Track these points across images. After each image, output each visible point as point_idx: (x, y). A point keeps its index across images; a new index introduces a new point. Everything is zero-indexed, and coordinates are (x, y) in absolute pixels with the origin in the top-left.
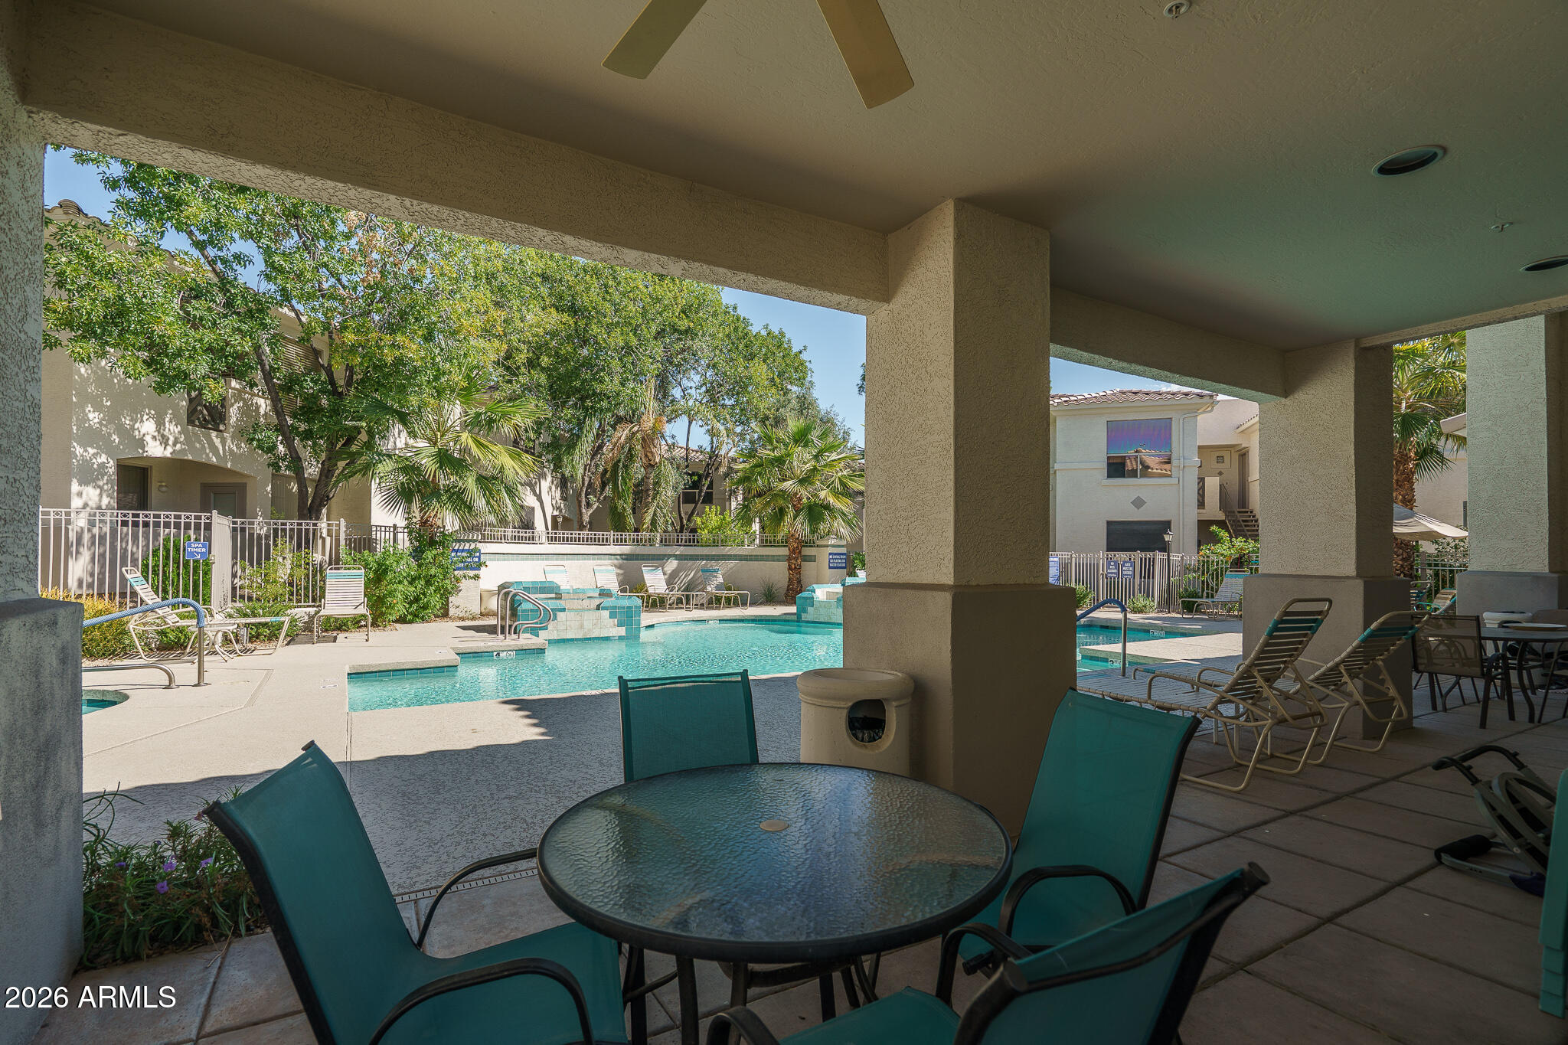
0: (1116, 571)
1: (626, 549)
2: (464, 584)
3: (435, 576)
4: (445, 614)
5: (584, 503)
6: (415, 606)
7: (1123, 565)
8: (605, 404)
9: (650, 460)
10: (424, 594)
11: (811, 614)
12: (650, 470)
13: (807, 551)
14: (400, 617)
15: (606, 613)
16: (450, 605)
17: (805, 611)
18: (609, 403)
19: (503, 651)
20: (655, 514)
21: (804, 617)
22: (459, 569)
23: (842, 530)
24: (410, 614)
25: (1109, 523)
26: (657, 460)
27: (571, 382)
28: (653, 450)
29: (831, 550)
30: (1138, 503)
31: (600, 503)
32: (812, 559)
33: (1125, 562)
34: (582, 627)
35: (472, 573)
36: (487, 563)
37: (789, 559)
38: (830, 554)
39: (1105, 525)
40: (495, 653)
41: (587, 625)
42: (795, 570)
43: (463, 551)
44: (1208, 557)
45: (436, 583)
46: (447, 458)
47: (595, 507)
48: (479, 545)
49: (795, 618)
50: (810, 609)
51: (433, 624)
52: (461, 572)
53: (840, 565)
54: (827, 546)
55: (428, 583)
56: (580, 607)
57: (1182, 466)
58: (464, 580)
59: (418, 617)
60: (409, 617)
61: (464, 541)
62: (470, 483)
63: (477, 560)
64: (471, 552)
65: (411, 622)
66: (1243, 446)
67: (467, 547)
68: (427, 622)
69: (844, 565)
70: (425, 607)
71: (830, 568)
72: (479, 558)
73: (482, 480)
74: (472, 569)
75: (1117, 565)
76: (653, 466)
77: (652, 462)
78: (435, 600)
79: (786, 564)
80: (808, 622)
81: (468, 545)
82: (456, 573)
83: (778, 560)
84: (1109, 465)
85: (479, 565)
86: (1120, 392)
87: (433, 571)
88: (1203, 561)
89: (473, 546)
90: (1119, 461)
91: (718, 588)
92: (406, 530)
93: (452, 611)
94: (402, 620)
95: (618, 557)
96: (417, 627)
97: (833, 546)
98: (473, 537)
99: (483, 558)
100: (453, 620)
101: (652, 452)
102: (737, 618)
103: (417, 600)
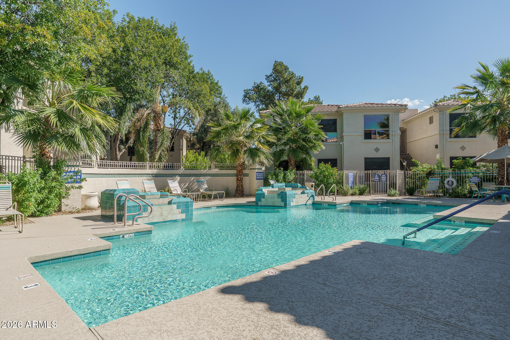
0: (378, 178)
1: (155, 171)
2: (72, 192)
3: (55, 187)
4: (59, 210)
5: (117, 149)
6: (41, 206)
7: (381, 176)
8: (137, 96)
9: (158, 127)
10: (48, 198)
11: (263, 202)
12: (157, 132)
13: (245, 172)
14: (32, 213)
15: (175, 206)
16: (63, 204)
17: (260, 201)
18: (139, 96)
19: (126, 234)
20: (160, 154)
21: (259, 203)
22: (68, 183)
23: (264, 161)
24: (38, 211)
25: (365, 158)
26: (162, 127)
27: (119, 84)
28: (160, 122)
29: (257, 171)
30: (377, 150)
31: (126, 149)
32: (247, 175)
33: (382, 175)
34: (162, 215)
35: (77, 185)
36: (87, 179)
37: (237, 175)
38: (257, 173)
39: (364, 159)
40: (121, 236)
41: (165, 213)
42: (240, 180)
43: (70, 172)
44: (415, 172)
45: (56, 191)
46: (63, 115)
47: (123, 151)
48: (80, 169)
49: (255, 204)
50: (262, 199)
51: (54, 217)
52: (70, 185)
53: (260, 178)
54: (255, 169)
55: (50, 192)
56: (157, 203)
57: (394, 135)
58: (72, 189)
59: (43, 213)
60: (38, 213)
61: (70, 166)
62: (76, 130)
63: (79, 177)
64: (76, 173)
65: (38, 216)
66: (405, 128)
67: (73, 170)
68: (50, 216)
69: (262, 178)
70: (48, 207)
71: (257, 179)
72: (81, 176)
73: (84, 131)
74: (77, 182)
75: (379, 176)
76: (159, 130)
77: (159, 128)
78: (55, 202)
79: (235, 178)
80: (261, 206)
81: (73, 168)
82: (67, 185)
83: (230, 176)
84: (365, 134)
85: (82, 180)
86: (365, 103)
87: (54, 184)
88: (413, 174)
89: (76, 169)
90: (369, 132)
91: (206, 190)
92: (33, 160)
93: (63, 208)
94: (33, 215)
95: (150, 175)
96: (44, 219)
97: (258, 169)
98: (77, 163)
99: (83, 176)
100: (65, 213)
101: (159, 123)
102: (225, 205)
103: (42, 202)
